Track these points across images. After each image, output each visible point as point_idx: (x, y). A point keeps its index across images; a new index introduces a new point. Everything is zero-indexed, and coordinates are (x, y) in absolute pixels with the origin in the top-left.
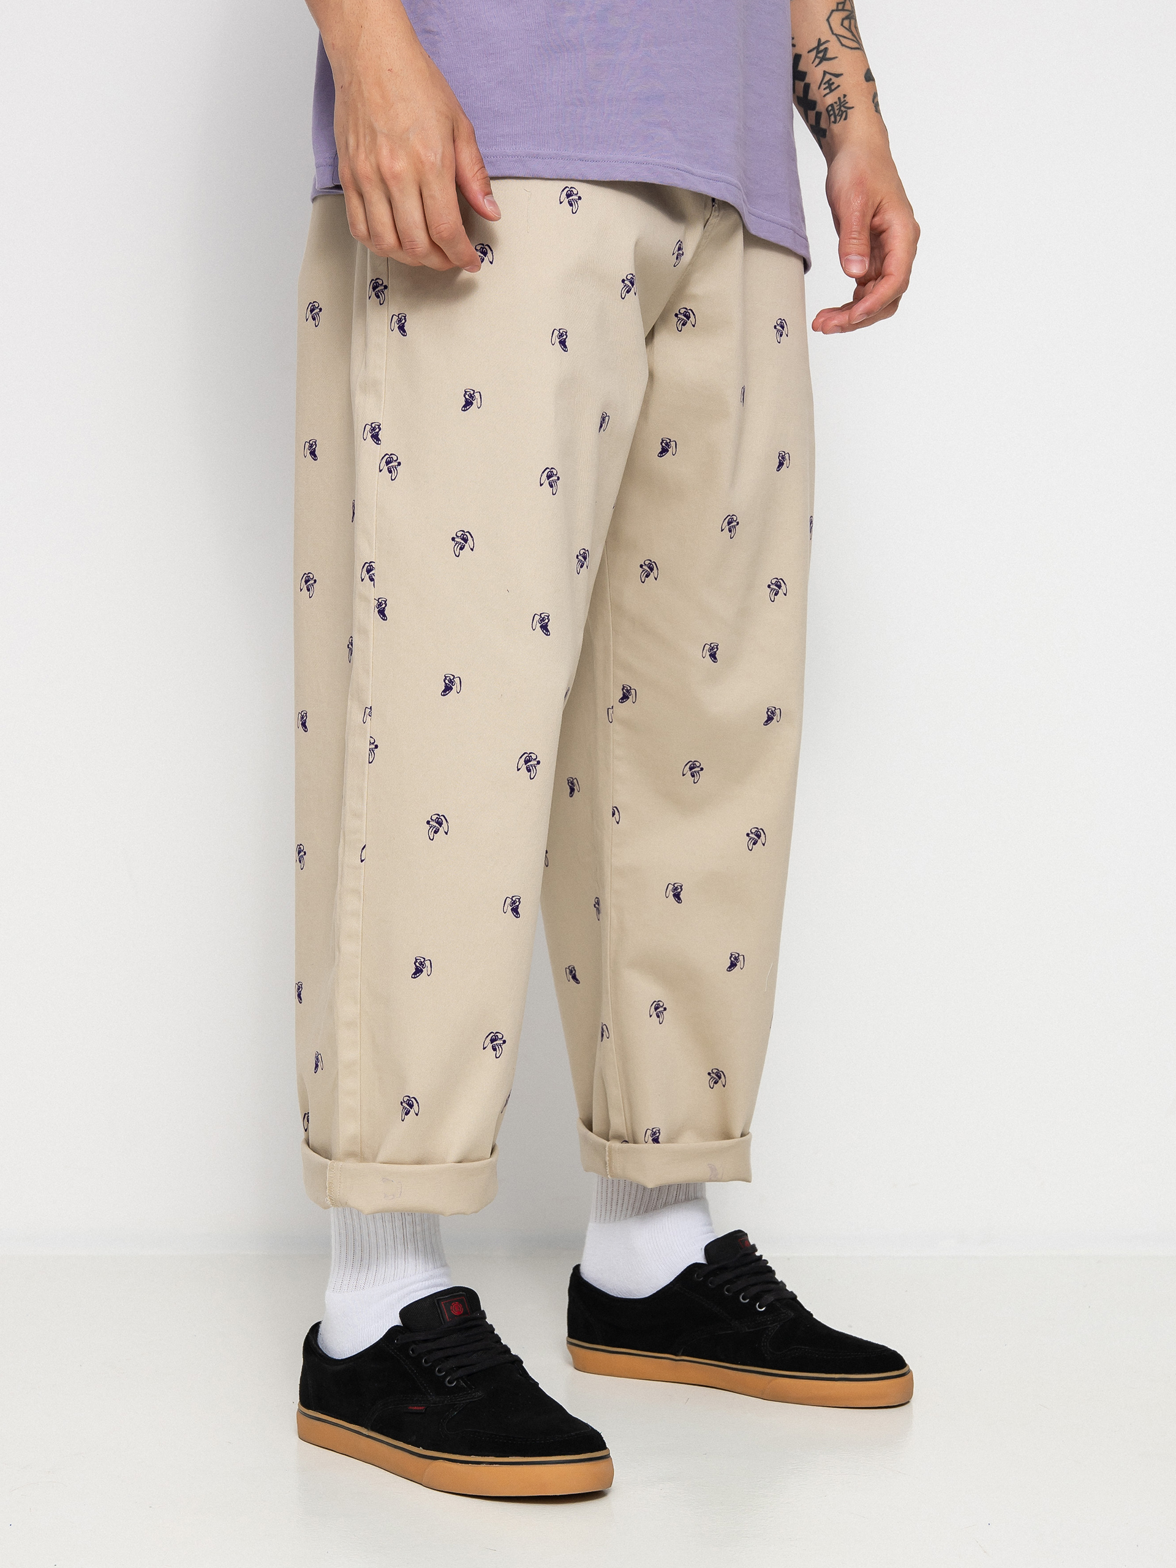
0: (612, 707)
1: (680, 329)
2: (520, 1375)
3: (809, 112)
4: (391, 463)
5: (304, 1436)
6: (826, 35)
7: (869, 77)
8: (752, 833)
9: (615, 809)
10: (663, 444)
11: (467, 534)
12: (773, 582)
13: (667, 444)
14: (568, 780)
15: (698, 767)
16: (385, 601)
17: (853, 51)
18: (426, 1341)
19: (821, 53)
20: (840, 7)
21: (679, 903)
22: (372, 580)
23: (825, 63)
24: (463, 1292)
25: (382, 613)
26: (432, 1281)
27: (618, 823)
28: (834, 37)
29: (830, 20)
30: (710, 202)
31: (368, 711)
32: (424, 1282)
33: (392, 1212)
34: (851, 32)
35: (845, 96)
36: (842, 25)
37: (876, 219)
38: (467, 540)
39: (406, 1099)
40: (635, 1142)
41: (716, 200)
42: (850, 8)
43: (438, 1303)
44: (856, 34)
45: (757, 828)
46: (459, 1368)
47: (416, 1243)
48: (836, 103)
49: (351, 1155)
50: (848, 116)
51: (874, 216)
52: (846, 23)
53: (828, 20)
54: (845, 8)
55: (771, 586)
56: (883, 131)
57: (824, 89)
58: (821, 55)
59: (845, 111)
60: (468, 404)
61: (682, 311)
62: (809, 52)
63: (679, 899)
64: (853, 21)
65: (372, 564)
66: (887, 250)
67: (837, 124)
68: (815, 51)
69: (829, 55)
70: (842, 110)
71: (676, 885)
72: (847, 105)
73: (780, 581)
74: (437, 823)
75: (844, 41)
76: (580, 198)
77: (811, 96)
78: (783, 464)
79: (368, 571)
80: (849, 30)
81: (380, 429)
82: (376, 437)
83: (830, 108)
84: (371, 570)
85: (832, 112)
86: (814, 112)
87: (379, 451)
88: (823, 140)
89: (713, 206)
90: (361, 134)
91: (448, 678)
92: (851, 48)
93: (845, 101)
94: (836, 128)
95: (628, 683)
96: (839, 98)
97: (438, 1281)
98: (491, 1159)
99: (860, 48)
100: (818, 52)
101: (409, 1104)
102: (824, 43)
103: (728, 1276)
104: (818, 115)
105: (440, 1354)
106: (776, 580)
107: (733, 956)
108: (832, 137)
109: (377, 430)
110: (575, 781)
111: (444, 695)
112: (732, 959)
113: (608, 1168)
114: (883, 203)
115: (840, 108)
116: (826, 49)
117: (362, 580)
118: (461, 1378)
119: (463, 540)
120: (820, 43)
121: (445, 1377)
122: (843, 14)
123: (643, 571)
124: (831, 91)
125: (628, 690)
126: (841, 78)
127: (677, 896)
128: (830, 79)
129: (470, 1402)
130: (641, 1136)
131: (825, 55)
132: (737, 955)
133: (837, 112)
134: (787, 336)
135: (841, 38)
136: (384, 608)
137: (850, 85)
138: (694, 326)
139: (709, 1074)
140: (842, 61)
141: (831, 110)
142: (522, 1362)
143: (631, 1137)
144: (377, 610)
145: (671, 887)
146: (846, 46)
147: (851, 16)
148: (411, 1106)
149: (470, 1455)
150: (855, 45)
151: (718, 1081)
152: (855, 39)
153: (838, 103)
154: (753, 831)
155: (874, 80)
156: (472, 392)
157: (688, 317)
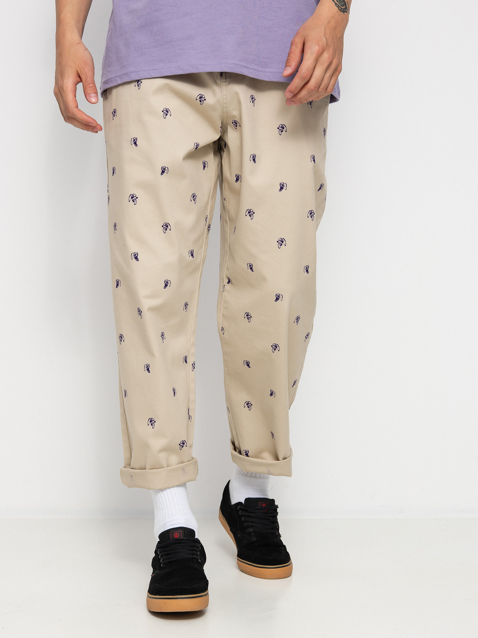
0: (225, 285)
8: (273, 346)
9: (222, 328)
15: (250, 315)
27: (223, 334)
43: (170, 533)
55: (279, 242)
95: (228, 276)
106: (281, 239)
112: (271, 392)
121: (162, 563)
125: (229, 279)
127: (248, 365)
145: (245, 362)
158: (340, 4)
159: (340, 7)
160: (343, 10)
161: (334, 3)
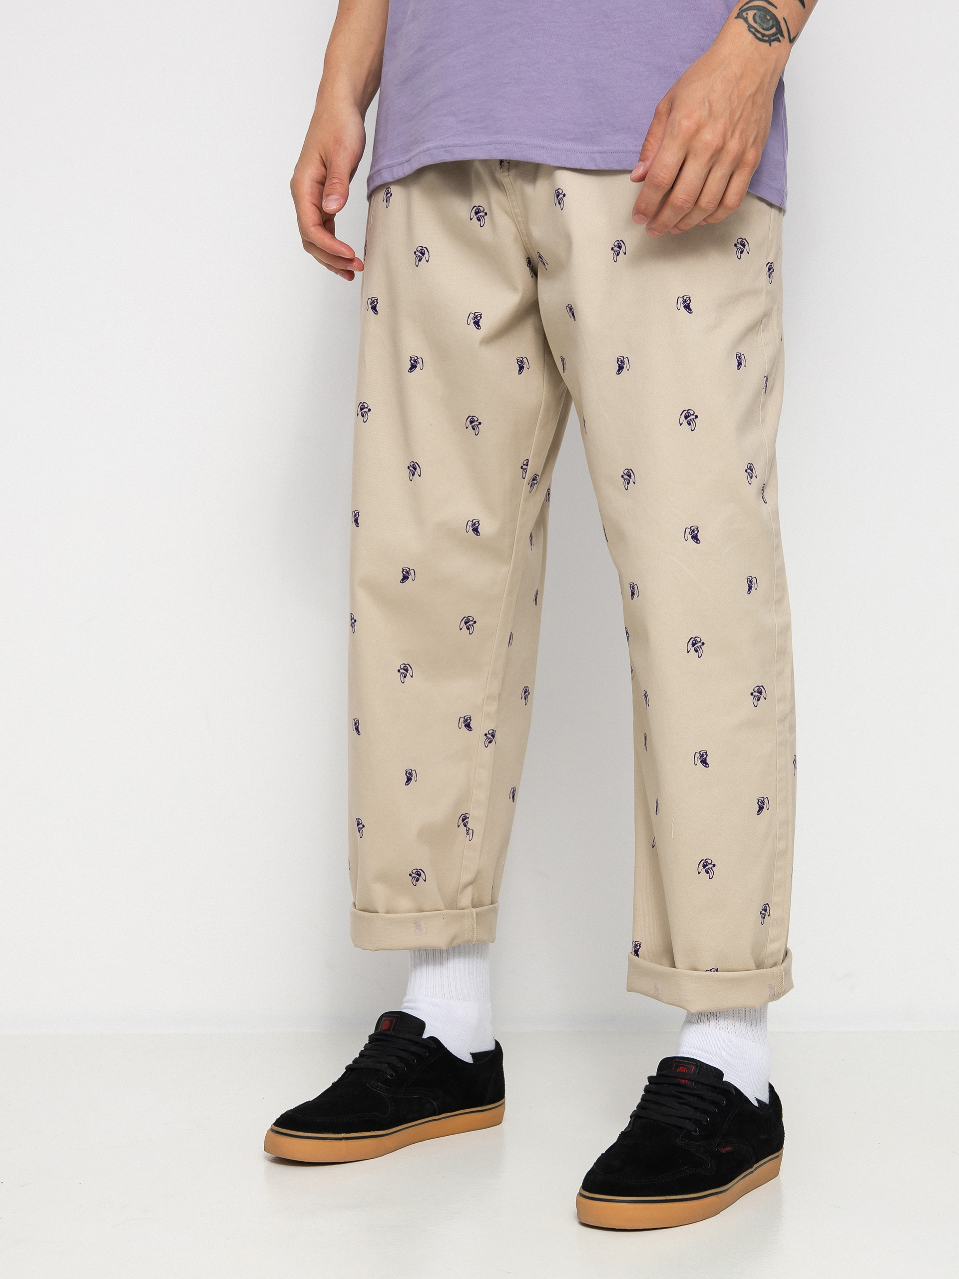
158: (760, 25)
159: (759, 32)
160: (769, 38)
161: (746, 26)
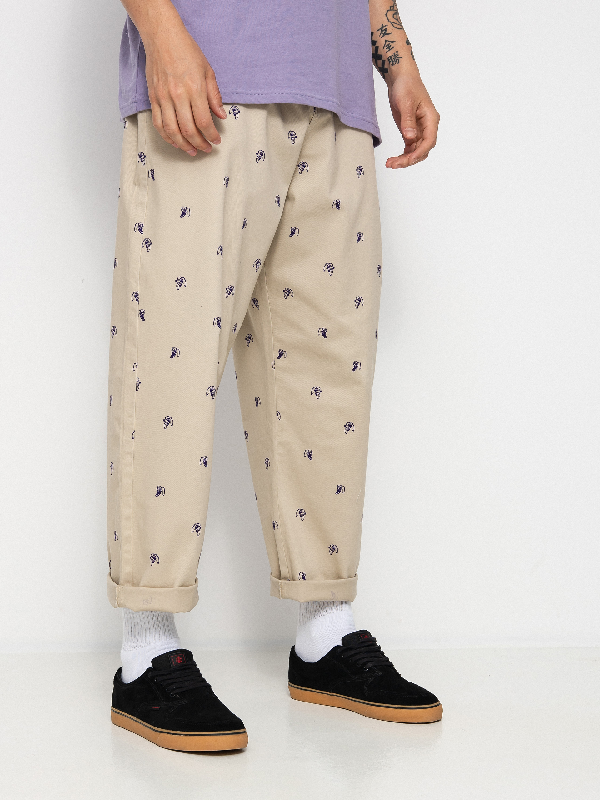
0: (274, 361)
1: (300, 173)
2: (209, 693)
3: (378, 60)
4: (147, 243)
5: (115, 722)
6: (385, 22)
7: (408, 43)
8: (347, 425)
9: (278, 412)
10: (292, 230)
11: (183, 278)
12: (357, 299)
13: (294, 230)
14: (255, 399)
15: (319, 390)
16: (144, 311)
17: (399, 30)
18: (163, 675)
19: (384, 31)
20: (392, 8)
21: (311, 460)
22: (137, 300)
23: (386, 36)
24: (183, 651)
25: (142, 317)
26: (168, 645)
27: (280, 420)
28: (390, 23)
29: (387, 15)
30: (313, 109)
31: (136, 365)
32: (164, 646)
33: (147, 611)
34: (398, 21)
35: (397, 52)
36: (393, 17)
37: (418, 111)
38: (183, 281)
39: (152, 555)
40: (294, 580)
41: (316, 108)
42: (396, 9)
43: (170, 657)
44: (399, 21)
45: (350, 423)
46: (177, 688)
47: (159, 626)
48: (393, 55)
49: (127, 582)
50: (400, 61)
51: (417, 110)
52: (395, 16)
53: (386, 15)
54: (394, 9)
55: (356, 301)
56: (417, 69)
57: (386, 49)
58: (383, 32)
59: (398, 59)
60: (183, 214)
61: (301, 163)
62: (377, 31)
63: (311, 458)
64: (398, 15)
65: (138, 293)
66: (424, 126)
67: (394, 66)
68: (380, 30)
69: (387, 32)
70: (396, 59)
71: (309, 451)
72: (398, 56)
73: (360, 298)
74: (168, 421)
75: (395, 25)
76: (239, 112)
77: (379, 53)
78: (360, 239)
79: (136, 296)
80: (397, 20)
81: (143, 226)
82: (141, 230)
83: (390, 58)
84: (137, 296)
85: (391, 60)
86: (381, 61)
87: (143, 237)
88: (386, 74)
89: (315, 111)
90: (160, 76)
91: (173, 350)
92: (399, 29)
93: (397, 54)
94: (394, 68)
95: (282, 349)
96: (394, 53)
97: (171, 645)
98: (195, 585)
99: (402, 29)
100: (382, 31)
101: (154, 558)
102: (385, 26)
103: (352, 652)
104: (383, 62)
105: (170, 681)
106: (358, 298)
107: (339, 487)
108: (391, 72)
109: (142, 227)
110: (258, 399)
111: (172, 358)
112: (338, 488)
113: (280, 594)
114: (421, 103)
115: (395, 58)
116: (386, 29)
117: (132, 301)
118: (177, 693)
119: (181, 281)
120: (383, 26)
121: (170, 692)
122: (393, 12)
123: (285, 293)
124: (390, 50)
125: (282, 352)
126: (394, 43)
127: (310, 456)
128: (389, 44)
129: (181, 705)
130: (297, 576)
131: (385, 32)
132: (341, 486)
133: (393, 60)
134: (363, 174)
135: (393, 24)
136: (143, 315)
137: (399, 46)
138: (307, 171)
139: (329, 547)
140: (394, 35)
141: (390, 59)
142: (211, 687)
143: (292, 577)
144: (140, 315)
145: (307, 452)
146: (396, 28)
147: (397, 13)
148: (155, 559)
149: (177, 731)
150: (400, 27)
151: (334, 551)
152: (398, 23)
153: (394, 56)
154: (348, 424)
155: (410, 44)
156: (185, 208)
157: (304, 166)
